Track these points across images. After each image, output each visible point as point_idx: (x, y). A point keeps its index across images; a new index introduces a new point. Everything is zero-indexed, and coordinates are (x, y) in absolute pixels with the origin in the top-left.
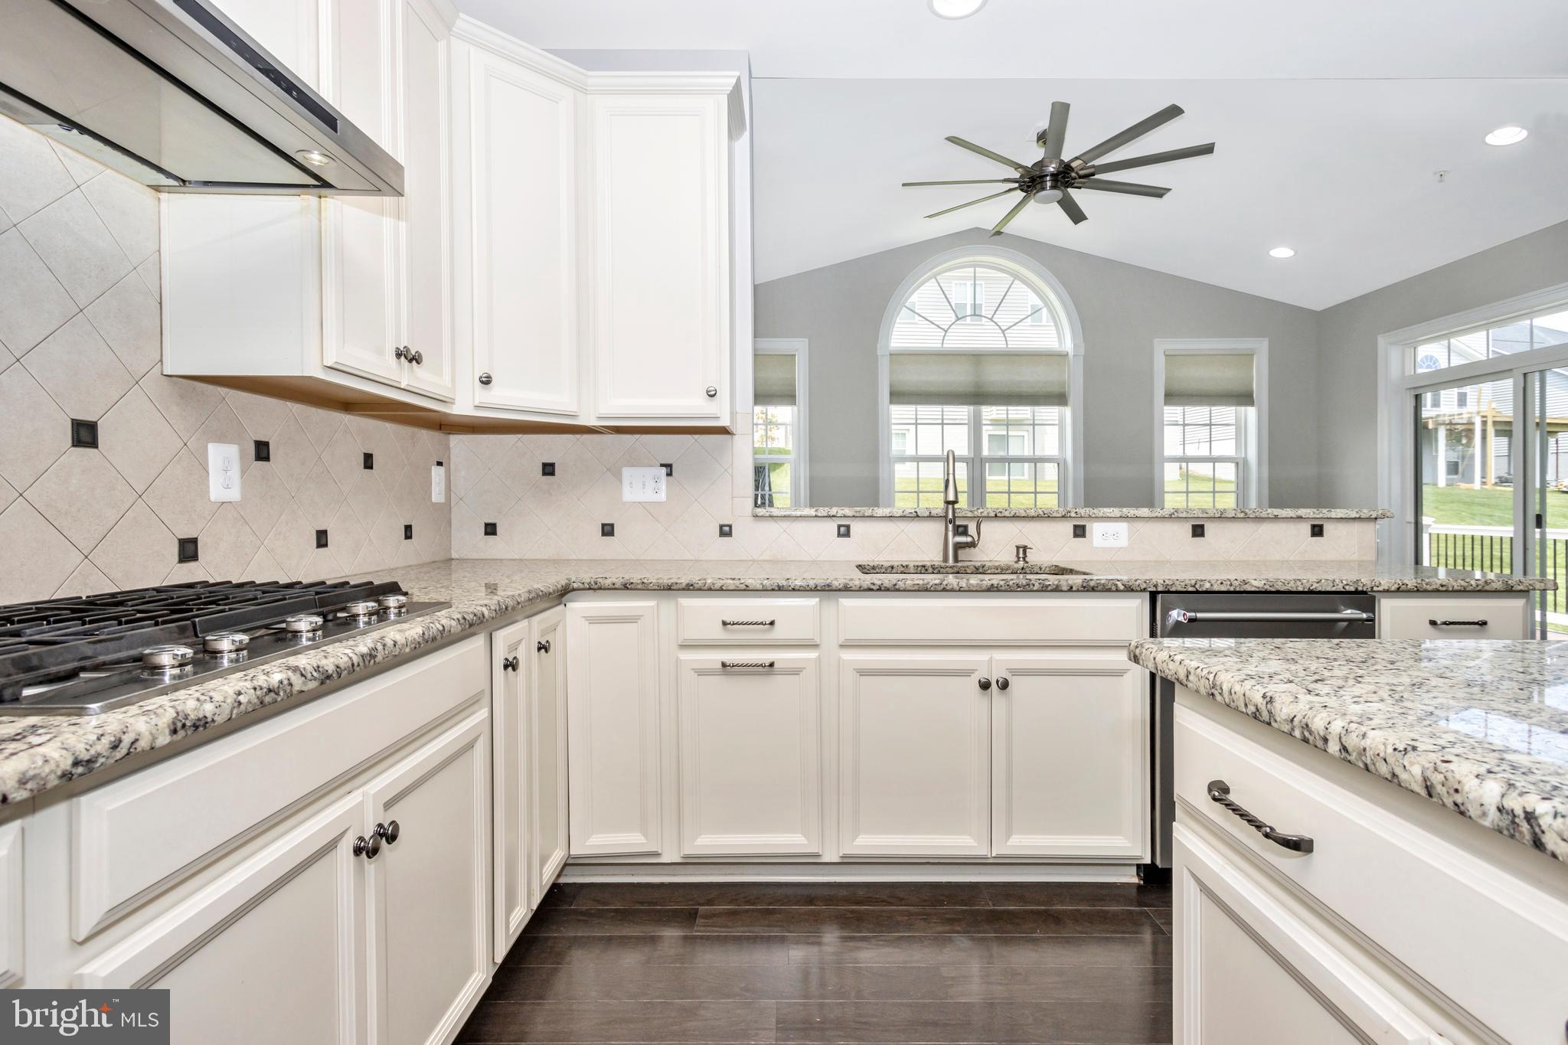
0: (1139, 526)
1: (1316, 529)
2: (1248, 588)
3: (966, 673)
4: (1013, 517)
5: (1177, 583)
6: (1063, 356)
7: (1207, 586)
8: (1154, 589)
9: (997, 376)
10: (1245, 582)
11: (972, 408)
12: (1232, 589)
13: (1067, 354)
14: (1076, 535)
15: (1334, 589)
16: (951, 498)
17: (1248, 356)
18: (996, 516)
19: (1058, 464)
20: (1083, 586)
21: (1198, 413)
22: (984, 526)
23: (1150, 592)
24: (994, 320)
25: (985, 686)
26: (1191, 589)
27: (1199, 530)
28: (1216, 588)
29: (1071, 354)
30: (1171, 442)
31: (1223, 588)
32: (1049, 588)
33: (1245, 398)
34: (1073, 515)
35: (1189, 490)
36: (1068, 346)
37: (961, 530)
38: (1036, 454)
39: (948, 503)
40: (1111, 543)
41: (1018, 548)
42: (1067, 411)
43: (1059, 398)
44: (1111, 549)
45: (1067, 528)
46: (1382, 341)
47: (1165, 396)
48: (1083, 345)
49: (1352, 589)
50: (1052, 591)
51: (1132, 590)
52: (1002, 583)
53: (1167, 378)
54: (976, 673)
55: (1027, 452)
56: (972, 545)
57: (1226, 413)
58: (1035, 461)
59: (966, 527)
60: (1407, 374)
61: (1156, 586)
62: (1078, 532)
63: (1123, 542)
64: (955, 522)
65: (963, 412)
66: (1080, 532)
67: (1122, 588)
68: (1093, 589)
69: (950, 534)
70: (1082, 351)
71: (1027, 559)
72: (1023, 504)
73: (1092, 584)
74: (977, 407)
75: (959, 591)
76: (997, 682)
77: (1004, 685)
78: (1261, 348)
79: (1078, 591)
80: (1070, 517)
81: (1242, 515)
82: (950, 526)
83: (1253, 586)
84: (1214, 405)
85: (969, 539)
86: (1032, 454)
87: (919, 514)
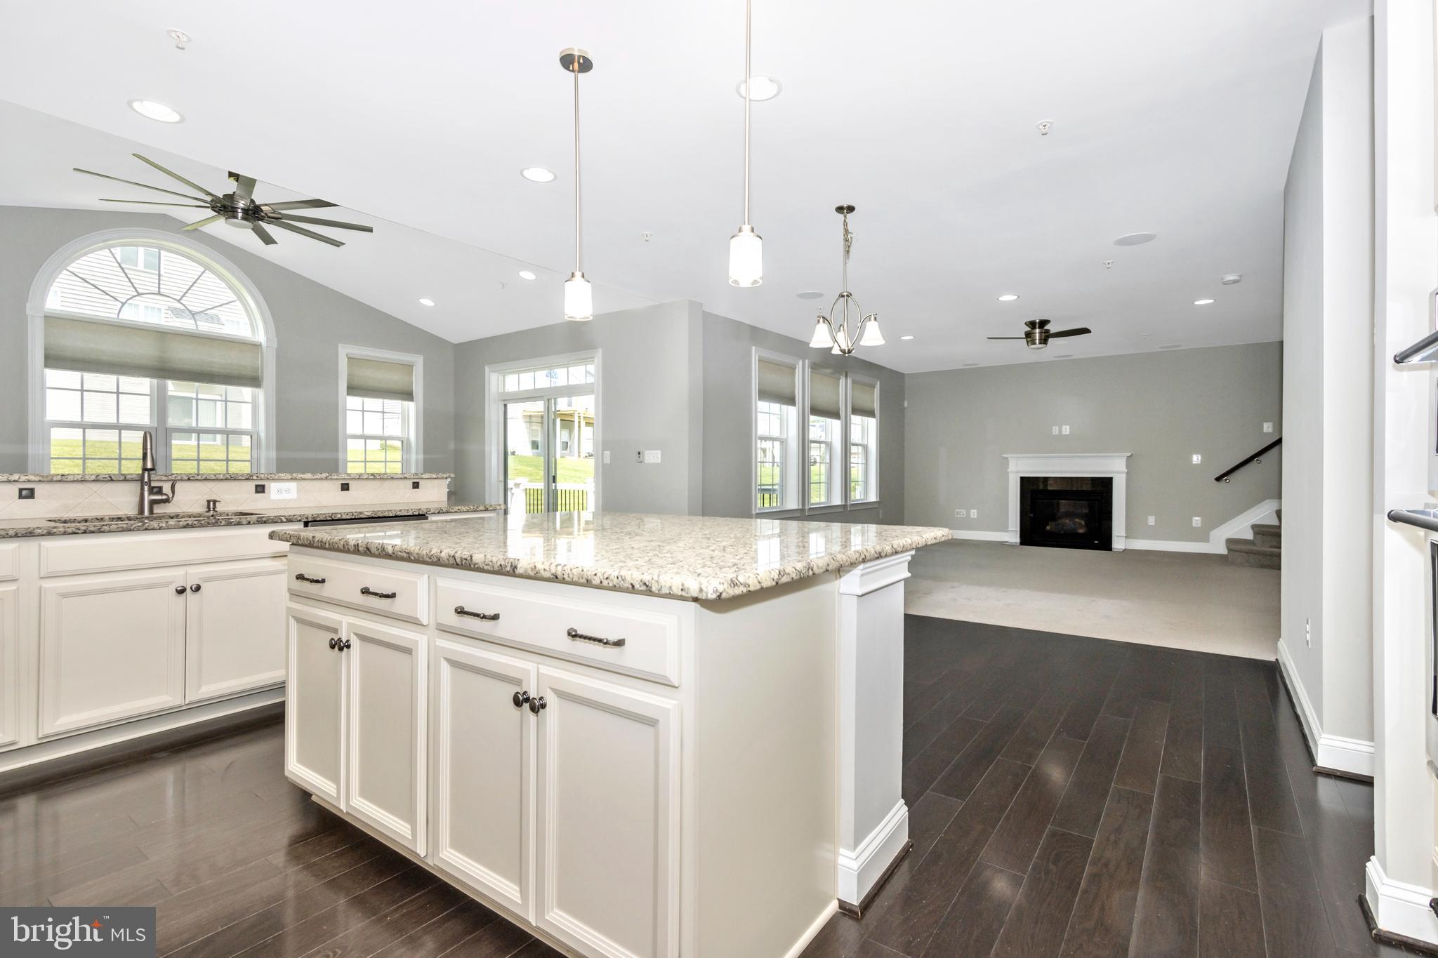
0: (304, 483)
1: (415, 484)
2: (362, 516)
3: (165, 585)
4: (205, 480)
5: (320, 516)
6: (257, 346)
7: (339, 516)
8: (306, 520)
9: (184, 355)
10: (361, 513)
11: (155, 381)
12: (353, 517)
13: (261, 345)
14: (257, 492)
15: (408, 514)
16: (149, 466)
17: (409, 367)
18: (189, 479)
19: (251, 436)
20: (257, 521)
21: (373, 403)
22: (178, 486)
23: (304, 522)
24: (181, 301)
25: (181, 591)
26: (329, 519)
27: (346, 486)
28: (344, 517)
29: (264, 344)
30: (352, 424)
31: (348, 517)
32: (233, 523)
33: (407, 395)
34: (255, 478)
35: (367, 460)
36: (261, 337)
37: (155, 490)
38: (228, 427)
39: (145, 469)
40: (284, 496)
41: (209, 502)
42: (260, 393)
43: (253, 380)
44: (285, 500)
45: (251, 486)
46: (487, 369)
47: (348, 388)
48: (276, 340)
49: (417, 513)
50: (235, 525)
51: (292, 521)
52: (195, 522)
53: (349, 375)
54: (174, 584)
55: (219, 424)
56: (167, 501)
57: (395, 405)
58: (227, 433)
59: (160, 488)
60: (500, 391)
61: (307, 518)
62: (259, 490)
63: (293, 495)
64: (150, 485)
65: (144, 384)
66: (260, 489)
67: (285, 520)
68: (265, 522)
69: (146, 493)
70: (275, 345)
71: (216, 510)
72: (214, 470)
73: (264, 519)
74: (161, 381)
75: (160, 529)
76: (191, 588)
77: (198, 588)
78: (418, 361)
79: (254, 524)
80: (253, 479)
81: (372, 477)
82: (146, 488)
83: (365, 515)
84: (385, 398)
85: (164, 497)
86: (224, 427)
87: (113, 478)
